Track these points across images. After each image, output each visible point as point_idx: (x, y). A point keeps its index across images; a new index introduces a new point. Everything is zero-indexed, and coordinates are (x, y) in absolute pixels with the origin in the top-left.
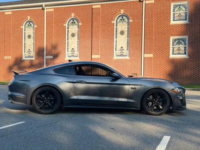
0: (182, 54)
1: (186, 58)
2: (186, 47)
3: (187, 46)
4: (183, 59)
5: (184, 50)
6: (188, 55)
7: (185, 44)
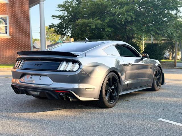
0: (3, 33)
1: (7, 38)
2: (6, 27)
3: (8, 25)
4: (5, 38)
5: (4, 29)
6: (10, 35)
7: (6, 24)
